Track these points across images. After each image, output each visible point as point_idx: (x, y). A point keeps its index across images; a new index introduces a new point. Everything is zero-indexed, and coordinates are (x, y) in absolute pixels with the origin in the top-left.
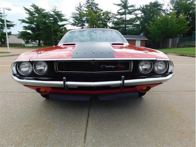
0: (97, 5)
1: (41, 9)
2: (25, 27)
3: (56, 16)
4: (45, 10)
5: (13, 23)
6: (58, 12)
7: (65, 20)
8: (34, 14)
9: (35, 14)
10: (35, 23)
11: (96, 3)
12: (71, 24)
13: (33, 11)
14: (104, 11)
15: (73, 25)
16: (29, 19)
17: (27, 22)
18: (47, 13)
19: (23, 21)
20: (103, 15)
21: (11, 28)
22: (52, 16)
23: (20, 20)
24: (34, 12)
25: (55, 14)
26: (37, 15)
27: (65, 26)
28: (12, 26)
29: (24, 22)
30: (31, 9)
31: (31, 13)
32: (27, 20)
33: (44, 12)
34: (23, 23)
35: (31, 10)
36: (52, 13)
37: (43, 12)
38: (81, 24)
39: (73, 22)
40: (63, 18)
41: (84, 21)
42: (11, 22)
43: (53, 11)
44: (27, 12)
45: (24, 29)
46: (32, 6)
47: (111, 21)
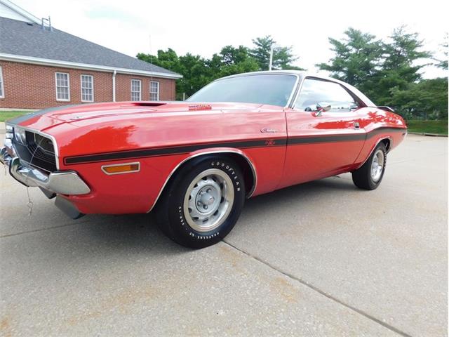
1: (365, 36)
3: (399, 49)
4: (374, 37)
6: (407, 36)
7: (422, 55)
8: (348, 51)
9: (350, 47)
10: (345, 69)
12: (436, 65)
13: (346, 43)
15: (445, 65)
16: (335, 60)
17: (329, 68)
18: (377, 43)
19: (323, 67)
22: (389, 49)
23: (317, 65)
24: (350, 44)
25: (397, 44)
26: (354, 51)
29: (324, 69)
30: (343, 39)
31: (341, 49)
32: (331, 64)
33: (373, 41)
34: (323, 71)
35: (342, 42)
36: (391, 42)
37: (368, 43)
40: (418, 50)
43: (393, 37)
44: (334, 47)
46: (347, 33)
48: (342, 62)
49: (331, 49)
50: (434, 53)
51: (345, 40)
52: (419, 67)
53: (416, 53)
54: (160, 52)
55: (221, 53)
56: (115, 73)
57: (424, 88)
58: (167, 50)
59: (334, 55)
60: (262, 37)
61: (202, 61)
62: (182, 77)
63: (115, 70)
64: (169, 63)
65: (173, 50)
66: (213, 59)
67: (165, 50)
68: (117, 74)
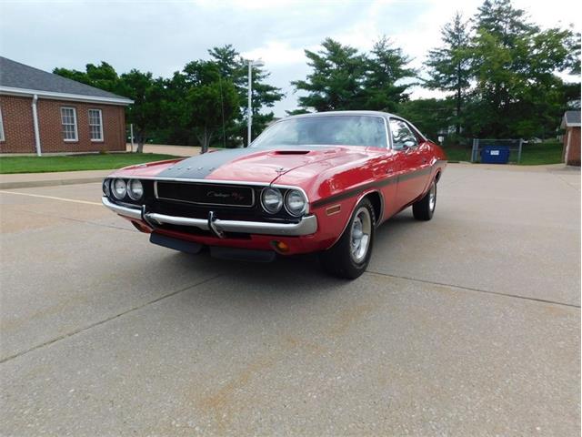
0: (519, 13)
1: (345, 49)
2: (302, 99)
3: (383, 65)
4: (355, 51)
5: (280, 92)
6: (390, 51)
7: (408, 73)
8: (328, 66)
9: (331, 63)
10: (327, 88)
11: (516, 7)
12: (422, 85)
13: (326, 57)
14: (544, 29)
15: (431, 85)
16: (313, 78)
17: (308, 87)
18: (360, 58)
19: (301, 85)
20: (538, 46)
21: (276, 103)
22: (373, 65)
23: (293, 83)
24: (329, 58)
25: (381, 60)
26: (335, 66)
27: (406, 92)
28: (278, 98)
29: (302, 88)
30: (322, 52)
31: (320, 64)
32: (309, 82)
33: (354, 55)
34: (301, 90)
35: (321, 56)
36: (374, 57)
37: (350, 58)
38: (457, 81)
39: (430, 78)
40: (403, 67)
41: (466, 73)
42: (275, 89)
43: (377, 53)
44: (311, 61)
45: (301, 105)
46: (325, 45)
47: (570, 62)
48: (324, 80)
49: (309, 64)
50: (418, 71)
51: (323, 53)
52: (406, 87)
53: (403, 71)
54: (89, 67)
55: (184, 71)
56: (36, 97)
57: (413, 110)
58: (101, 64)
59: (312, 71)
60: (221, 47)
61: (160, 81)
62: (133, 102)
63: (36, 94)
64: (106, 83)
65: (110, 64)
66: (175, 77)
67: (97, 64)
68: (39, 99)
